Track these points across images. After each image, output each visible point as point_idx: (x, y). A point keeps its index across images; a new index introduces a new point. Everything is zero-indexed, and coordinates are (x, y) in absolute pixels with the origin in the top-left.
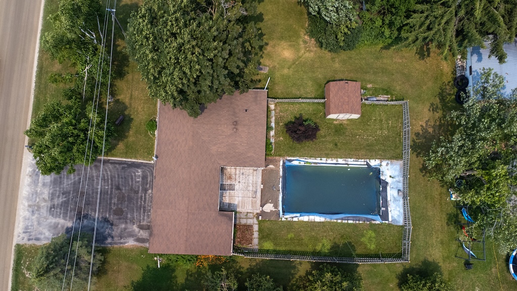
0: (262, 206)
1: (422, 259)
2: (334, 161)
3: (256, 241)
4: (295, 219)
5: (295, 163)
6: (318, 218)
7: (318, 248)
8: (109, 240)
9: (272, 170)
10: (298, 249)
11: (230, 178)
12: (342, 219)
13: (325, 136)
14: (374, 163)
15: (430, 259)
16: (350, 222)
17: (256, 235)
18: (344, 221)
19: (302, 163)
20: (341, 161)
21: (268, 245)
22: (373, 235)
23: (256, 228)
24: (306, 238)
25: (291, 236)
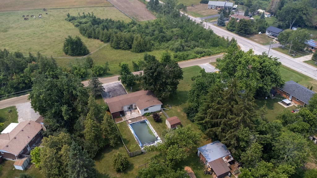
0: (129, 120)
1: (133, 163)
2: (153, 130)
3: (118, 122)
4: (129, 127)
6: (133, 132)
7: (123, 136)
8: (105, 98)
9: (142, 118)
10: (121, 132)
11: (134, 111)
12: (135, 137)
13: (160, 125)
14: (159, 138)
15: (134, 165)
16: (136, 139)
17: (120, 122)
18: (135, 138)
19: (148, 123)
20: (154, 131)
21: (118, 125)
22: (134, 147)
23: (122, 121)
24: (125, 132)
25: (124, 129)
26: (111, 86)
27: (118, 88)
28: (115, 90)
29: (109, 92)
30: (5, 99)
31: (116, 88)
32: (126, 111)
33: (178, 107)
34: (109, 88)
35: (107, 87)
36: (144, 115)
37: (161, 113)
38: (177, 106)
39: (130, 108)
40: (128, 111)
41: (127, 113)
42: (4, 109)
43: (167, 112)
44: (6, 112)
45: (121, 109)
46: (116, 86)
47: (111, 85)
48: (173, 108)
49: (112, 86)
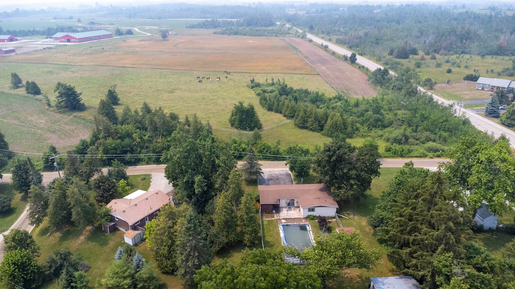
0: (284, 219)
3: (267, 219)
4: (280, 229)
5: (308, 227)
6: (282, 235)
7: (266, 237)
8: (261, 185)
9: (302, 221)
10: (265, 231)
11: (294, 210)
12: (283, 243)
17: (269, 219)
19: (308, 229)
21: (265, 223)
23: (273, 219)
24: (272, 233)
25: (271, 228)
26: (275, 173)
27: (284, 177)
28: (278, 179)
29: (269, 180)
30: (143, 165)
31: (282, 176)
32: (283, 207)
33: (364, 218)
34: (271, 175)
35: (269, 173)
36: (308, 218)
37: (334, 220)
38: (363, 216)
39: (290, 205)
40: (286, 207)
41: (284, 209)
42: (138, 175)
43: (344, 221)
44: (139, 179)
45: (276, 201)
46: (281, 175)
47: (276, 171)
48: (356, 218)
49: (277, 173)
